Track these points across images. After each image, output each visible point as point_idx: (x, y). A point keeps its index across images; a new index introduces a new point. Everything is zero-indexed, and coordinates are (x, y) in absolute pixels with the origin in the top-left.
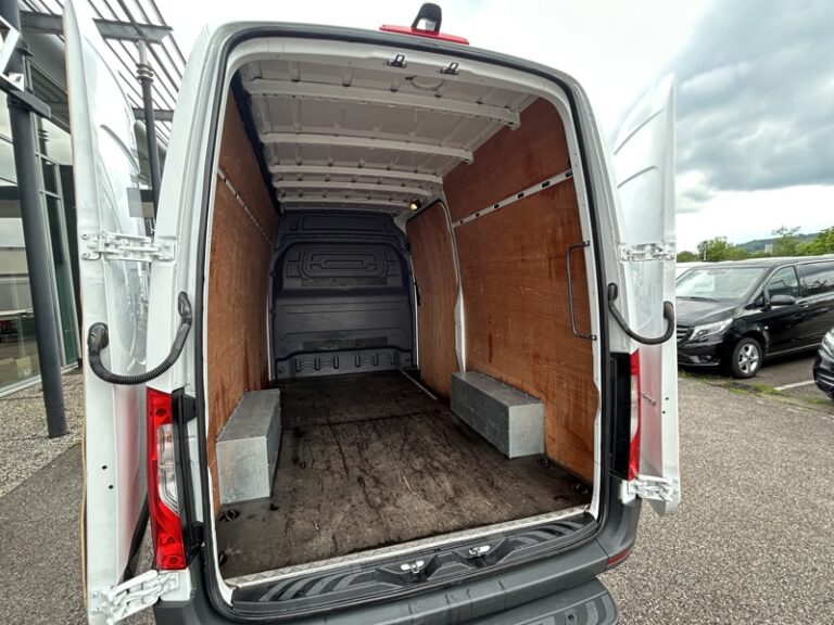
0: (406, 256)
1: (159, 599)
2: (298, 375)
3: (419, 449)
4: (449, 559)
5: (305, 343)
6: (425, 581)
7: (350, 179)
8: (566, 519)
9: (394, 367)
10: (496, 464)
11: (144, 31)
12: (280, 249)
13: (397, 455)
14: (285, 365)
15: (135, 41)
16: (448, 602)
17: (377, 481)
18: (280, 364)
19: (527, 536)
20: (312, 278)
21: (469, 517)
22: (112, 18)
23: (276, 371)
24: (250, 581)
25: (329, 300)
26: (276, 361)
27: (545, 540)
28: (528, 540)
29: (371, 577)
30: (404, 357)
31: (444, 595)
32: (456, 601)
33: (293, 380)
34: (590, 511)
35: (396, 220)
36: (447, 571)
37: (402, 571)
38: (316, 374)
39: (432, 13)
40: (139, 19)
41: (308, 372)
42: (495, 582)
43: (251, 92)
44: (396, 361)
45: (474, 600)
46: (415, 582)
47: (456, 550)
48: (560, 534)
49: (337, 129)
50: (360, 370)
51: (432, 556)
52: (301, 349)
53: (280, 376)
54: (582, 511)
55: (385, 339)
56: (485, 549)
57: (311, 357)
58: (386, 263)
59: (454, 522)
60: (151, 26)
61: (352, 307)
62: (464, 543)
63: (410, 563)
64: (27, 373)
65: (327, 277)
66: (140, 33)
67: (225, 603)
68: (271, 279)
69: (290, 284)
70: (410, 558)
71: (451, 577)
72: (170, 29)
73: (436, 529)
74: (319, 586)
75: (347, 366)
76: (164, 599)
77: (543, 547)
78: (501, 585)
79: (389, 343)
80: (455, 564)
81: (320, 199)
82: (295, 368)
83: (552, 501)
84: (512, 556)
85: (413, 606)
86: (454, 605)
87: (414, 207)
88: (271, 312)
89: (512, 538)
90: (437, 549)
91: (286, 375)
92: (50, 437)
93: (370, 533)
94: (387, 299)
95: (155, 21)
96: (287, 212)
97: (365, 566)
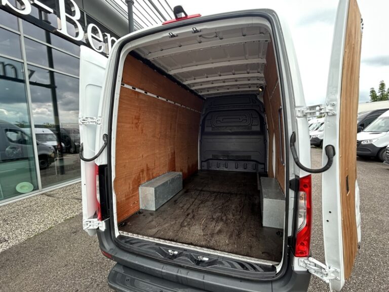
0: (263, 115)
1: (98, 228)
2: (210, 169)
3: (224, 210)
4: (186, 255)
5: (213, 155)
6: (173, 259)
7: (234, 80)
8: (257, 264)
9: (254, 171)
10: (252, 227)
12: (204, 115)
13: (213, 209)
14: (205, 164)
16: (178, 272)
17: (193, 217)
18: (203, 163)
19: (228, 262)
20: (217, 127)
21: (212, 243)
23: (201, 166)
24: (125, 234)
25: (224, 137)
26: (202, 162)
27: (235, 268)
28: (227, 264)
29: (155, 249)
30: (261, 167)
31: (178, 269)
32: (181, 273)
33: (208, 170)
34: (277, 267)
35: (258, 97)
36: (183, 260)
37: (168, 252)
38: (218, 169)
39: (178, 10)
41: (214, 168)
42: (202, 275)
43: (149, 59)
44: (256, 168)
45: (188, 277)
46: (170, 258)
47: (192, 254)
48: (247, 269)
49: (195, 63)
50: (238, 170)
51: (181, 251)
52: (211, 157)
53: (203, 168)
54: (271, 265)
55: (250, 157)
56: (206, 259)
57: (216, 161)
58: (252, 119)
59: (203, 243)
61: (234, 140)
62: (198, 252)
63: (173, 251)
65: (223, 126)
67: (115, 237)
68: (200, 127)
69: (208, 129)
70: (174, 248)
71: (182, 263)
73: (193, 242)
74: (139, 244)
75: (232, 167)
76: (100, 228)
77: (232, 271)
78: (204, 277)
79: (252, 159)
80: (187, 258)
81: (217, 92)
82: (208, 166)
83: (261, 253)
84: (214, 267)
85: (165, 267)
86: (179, 274)
87: (261, 90)
88: (200, 141)
89: (220, 260)
90: (185, 250)
91: (205, 168)
93: (170, 234)
94: (253, 137)
96: (208, 98)
97: (157, 244)
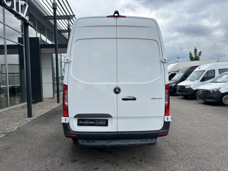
11: (69, 17)
15: (67, 19)
22: (63, 15)
40: (68, 14)
60: (71, 16)
64: (18, 103)
66: (68, 17)
72: (75, 15)
92: (28, 117)
95: (72, 14)
